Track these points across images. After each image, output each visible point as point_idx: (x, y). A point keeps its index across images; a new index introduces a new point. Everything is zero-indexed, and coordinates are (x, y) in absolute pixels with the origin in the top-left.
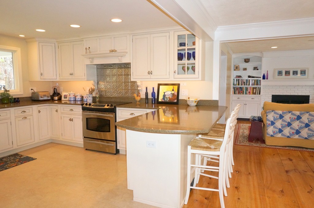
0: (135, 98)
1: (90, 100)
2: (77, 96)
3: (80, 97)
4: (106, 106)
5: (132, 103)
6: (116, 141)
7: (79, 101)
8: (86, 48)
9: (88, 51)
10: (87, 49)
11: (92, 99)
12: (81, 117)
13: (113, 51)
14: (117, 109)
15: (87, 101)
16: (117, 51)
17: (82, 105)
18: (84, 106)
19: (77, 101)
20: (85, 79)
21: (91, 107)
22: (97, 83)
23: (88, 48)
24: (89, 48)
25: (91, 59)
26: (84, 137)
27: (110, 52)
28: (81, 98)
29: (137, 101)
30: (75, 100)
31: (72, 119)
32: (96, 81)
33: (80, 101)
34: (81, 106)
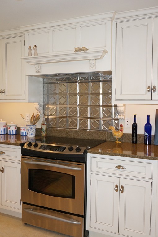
0: (112, 134)
1: (32, 134)
2: (10, 127)
3: (15, 128)
4: (67, 149)
5: (105, 141)
6: (85, 217)
7: (13, 135)
8: (30, 47)
9: (33, 52)
10: (32, 48)
11: (35, 134)
12: (19, 166)
13: (81, 50)
14: (89, 155)
15: (26, 136)
16: (88, 50)
17: (22, 145)
18: (26, 146)
19: (10, 135)
20: (25, 100)
21: (38, 149)
22: (42, 106)
23: (32, 46)
24: (36, 46)
25: (37, 66)
26: (24, 203)
27: (76, 51)
28: (16, 130)
29: (116, 138)
30: (7, 133)
31: (3, 168)
32: (42, 104)
33: (15, 134)
34: (20, 147)
